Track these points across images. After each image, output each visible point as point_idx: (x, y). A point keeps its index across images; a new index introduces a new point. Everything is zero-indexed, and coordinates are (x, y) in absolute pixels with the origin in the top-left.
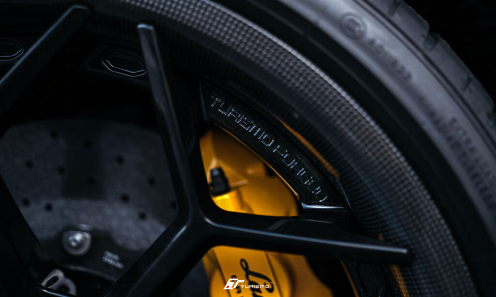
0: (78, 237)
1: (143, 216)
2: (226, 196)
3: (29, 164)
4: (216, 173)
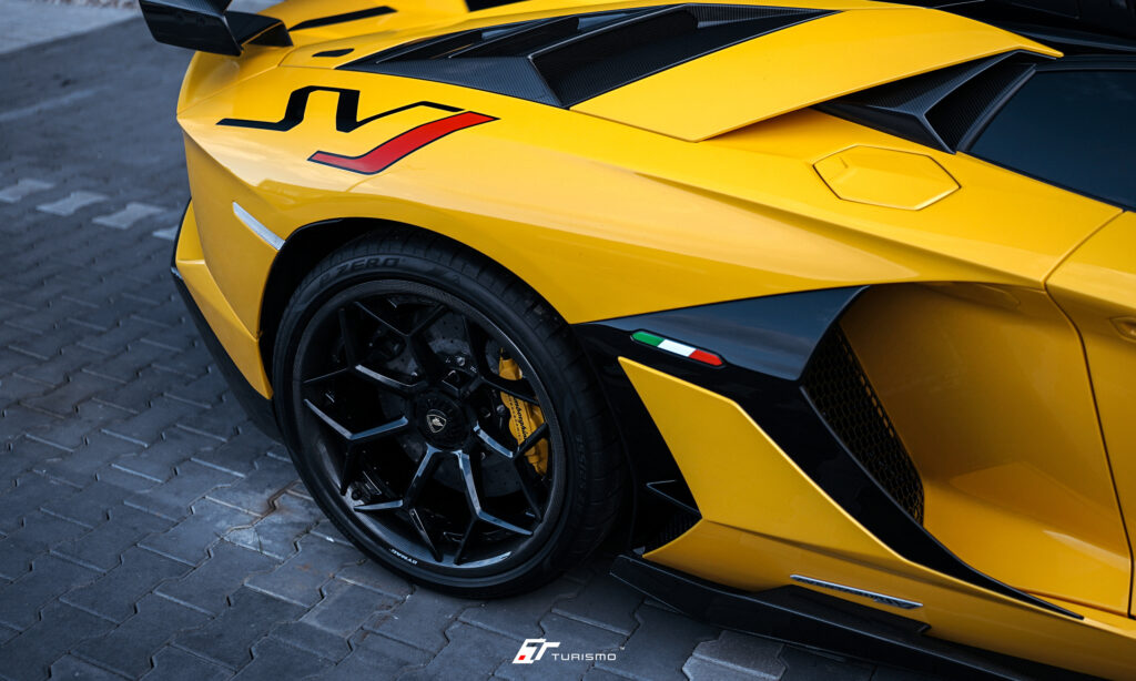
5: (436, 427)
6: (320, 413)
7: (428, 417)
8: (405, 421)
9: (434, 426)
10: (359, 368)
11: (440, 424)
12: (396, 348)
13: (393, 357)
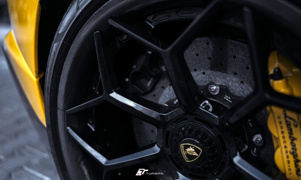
0: (215, 88)
1: (242, 82)
2: (280, 82)
3: (197, 55)
4: (276, 70)
5: (190, 157)
6: (80, 140)
7: (182, 146)
8: (157, 149)
9: (188, 155)
10: (114, 95)
11: (195, 154)
12: (149, 84)
13: (147, 93)
